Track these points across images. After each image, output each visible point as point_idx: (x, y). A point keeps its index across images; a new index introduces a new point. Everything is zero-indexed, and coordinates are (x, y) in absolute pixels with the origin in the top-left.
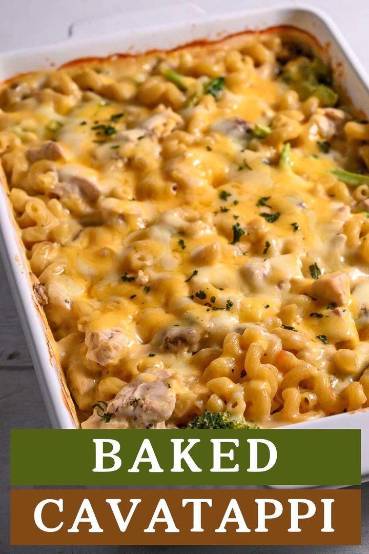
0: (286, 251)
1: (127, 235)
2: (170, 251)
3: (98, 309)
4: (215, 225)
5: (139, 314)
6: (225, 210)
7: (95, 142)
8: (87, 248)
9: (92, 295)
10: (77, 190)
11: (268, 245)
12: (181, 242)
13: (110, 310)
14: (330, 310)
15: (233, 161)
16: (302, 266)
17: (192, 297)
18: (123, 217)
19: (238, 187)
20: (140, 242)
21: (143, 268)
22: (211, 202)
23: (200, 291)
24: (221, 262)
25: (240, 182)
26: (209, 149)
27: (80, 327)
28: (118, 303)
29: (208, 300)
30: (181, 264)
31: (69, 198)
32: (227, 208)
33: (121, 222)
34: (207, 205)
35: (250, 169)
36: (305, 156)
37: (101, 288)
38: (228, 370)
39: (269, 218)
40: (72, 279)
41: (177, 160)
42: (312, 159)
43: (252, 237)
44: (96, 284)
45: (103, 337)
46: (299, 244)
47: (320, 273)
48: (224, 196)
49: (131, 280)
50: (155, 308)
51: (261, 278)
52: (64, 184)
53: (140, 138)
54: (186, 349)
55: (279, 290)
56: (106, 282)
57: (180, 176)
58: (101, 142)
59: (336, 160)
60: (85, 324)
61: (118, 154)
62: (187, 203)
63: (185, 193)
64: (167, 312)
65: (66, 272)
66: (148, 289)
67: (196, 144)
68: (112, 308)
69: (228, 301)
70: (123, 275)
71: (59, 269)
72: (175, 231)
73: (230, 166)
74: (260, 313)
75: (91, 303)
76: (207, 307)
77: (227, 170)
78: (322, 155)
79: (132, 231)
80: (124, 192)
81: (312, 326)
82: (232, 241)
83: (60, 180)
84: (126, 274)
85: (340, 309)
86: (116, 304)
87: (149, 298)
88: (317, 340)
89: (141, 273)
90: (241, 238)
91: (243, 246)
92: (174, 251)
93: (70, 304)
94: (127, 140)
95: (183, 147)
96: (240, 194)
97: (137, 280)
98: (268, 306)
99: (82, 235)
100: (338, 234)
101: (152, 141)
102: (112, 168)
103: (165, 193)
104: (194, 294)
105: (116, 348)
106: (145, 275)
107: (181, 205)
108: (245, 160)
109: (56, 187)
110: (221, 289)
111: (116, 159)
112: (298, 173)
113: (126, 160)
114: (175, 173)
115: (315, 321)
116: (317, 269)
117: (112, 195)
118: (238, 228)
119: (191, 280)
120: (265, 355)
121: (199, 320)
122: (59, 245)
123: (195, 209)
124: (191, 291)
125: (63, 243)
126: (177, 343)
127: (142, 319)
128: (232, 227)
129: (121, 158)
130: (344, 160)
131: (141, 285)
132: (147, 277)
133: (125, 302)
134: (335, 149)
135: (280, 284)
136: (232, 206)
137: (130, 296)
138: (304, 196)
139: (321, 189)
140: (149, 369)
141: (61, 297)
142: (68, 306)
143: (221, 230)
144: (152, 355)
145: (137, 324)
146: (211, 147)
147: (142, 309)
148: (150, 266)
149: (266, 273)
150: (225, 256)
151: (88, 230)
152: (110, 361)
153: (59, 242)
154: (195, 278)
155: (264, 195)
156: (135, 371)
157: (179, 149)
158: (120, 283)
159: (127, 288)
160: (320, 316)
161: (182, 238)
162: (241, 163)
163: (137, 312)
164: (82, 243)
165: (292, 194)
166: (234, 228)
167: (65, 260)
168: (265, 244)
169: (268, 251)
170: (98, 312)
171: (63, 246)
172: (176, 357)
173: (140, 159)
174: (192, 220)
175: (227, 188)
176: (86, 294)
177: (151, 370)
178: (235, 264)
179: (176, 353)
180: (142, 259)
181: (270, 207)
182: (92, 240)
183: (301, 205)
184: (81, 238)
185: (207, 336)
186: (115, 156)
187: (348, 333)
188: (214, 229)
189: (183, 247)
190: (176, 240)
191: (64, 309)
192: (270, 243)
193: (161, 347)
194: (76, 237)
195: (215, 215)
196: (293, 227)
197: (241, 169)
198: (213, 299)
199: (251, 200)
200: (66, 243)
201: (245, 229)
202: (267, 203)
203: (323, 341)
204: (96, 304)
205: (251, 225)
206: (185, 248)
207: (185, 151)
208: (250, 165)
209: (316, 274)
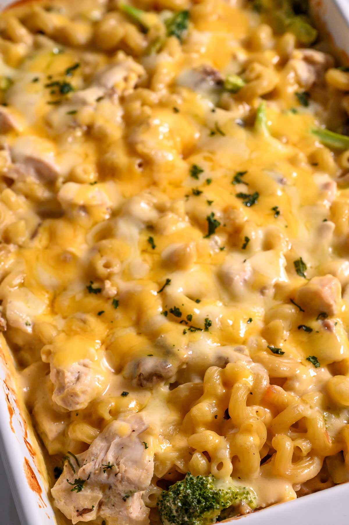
0: (268, 246)
1: (90, 229)
2: (138, 252)
3: (63, 331)
4: (187, 213)
5: (108, 336)
6: (197, 193)
7: (49, 103)
8: (47, 248)
9: (56, 310)
10: (32, 171)
11: (247, 240)
12: (151, 240)
13: (76, 333)
14: (320, 322)
15: (203, 124)
16: (286, 264)
17: (165, 313)
18: (84, 208)
19: (210, 160)
20: (105, 242)
21: (109, 277)
22: (181, 182)
23: (175, 307)
24: (196, 263)
25: (212, 153)
26: (176, 110)
27: (44, 358)
28: (84, 322)
29: (184, 317)
30: (152, 269)
31: (24, 182)
32: (200, 189)
33: (83, 214)
34: (177, 185)
35: (222, 134)
36: (283, 112)
37: (65, 302)
38: (209, 417)
39: (247, 200)
40: (33, 293)
41: (142, 129)
42: (290, 114)
43: (229, 229)
44: (59, 294)
45: (69, 378)
46: (282, 236)
47: (306, 269)
48: (195, 172)
49: (98, 291)
50: (125, 327)
51: (241, 284)
52: (18, 165)
53: (99, 99)
54: (162, 384)
55: (262, 297)
56: (70, 293)
57: (146, 151)
58: (56, 104)
59: (317, 114)
60: (49, 353)
61: (75, 121)
62: (155, 183)
63: (152, 170)
64: (139, 334)
65: (26, 284)
66: (116, 303)
67: (162, 105)
68: (78, 330)
69: (206, 320)
70: (88, 284)
71: (18, 280)
72: (143, 226)
73: (201, 131)
74: (243, 330)
75: (54, 323)
76: (182, 327)
77: (197, 135)
78: (301, 109)
79: (95, 223)
80: (85, 172)
81: (301, 343)
82: (207, 233)
83: (14, 161)
84: (92, 283)
85: (331, 321)
86: (82, 324)
87: (118, 315)
88: (307, 363)
89: (108, 284)
90: (216, 230)
91: (219, 239)
92: (144, 251)
93: (31, 326)
94: (84, 103)
95: (148, 110)
96: (213, 169)
97: (104, 293)
98: (250, 320)
99: (41, 230)
100: (325, 220)
101: (112, 102)
102: (70, 139)
103: (130, 170)
104: (168, 310)
105: (84, 392)
106: (112, 285)
107: (148, 186)
108: (216, 124)
109: (10, 169)
110: (198, 301)
111: (74, 128)
112: (276, 135)
113: (85, 128)
114: (140, 148)
115: (304, 337)
116: (303, 264)
117: (71, 178)
118: (212, 219)
119: (164, 291)
120: (251, 393)
121: (175, 350)
122: (16, 246)
123: (164, 191)
124: (165, 306)
125: (20, 243)
126: (152, 379)
127: (112, 343)
128: (205, 217)
129: (80, 126)
130: (325, 115)
131: (109, 298)
132: (115, 288)
133: (93, 321)
134: (315, 100)
135: (262, 290)
136: (204, 186)
137: (97, 312)
138: (284, 169)
139: (302, 157)
140: (122, 414)
141: (21, 320)
142: (29, 330)
143: (195, 220)
144: (124, 394)
145: (107, 349)
146: (179, 108)
147: (111, 329)
148: (118, 274)
149: (247, 277)
150: (200, 255)
151: (48, 223)
152: (79, 407)
153: (15, 243)
154: (169, 290)
155: (239, 169)
156: (107, 416)
157: (143, 112)
158: (85, 295)
159: (93, 301)
160: (309, 330)
161: (152, 235)
162: (213, 126)
163: (106, 333)
164: (40, 241)
165: (271, 167)
166: (209, 219)
167: (23, 267)
168: (243, 239)
169: (248, 246)
170: (63, 335)
171: (20, 247)
172: (152, 394)
173: (100, 128)
174: (161, 210)
175: (198, 160)
176: (49, 309)
177: (125, 416)
178: (212, 264)
179: (151, 389)
180: (107, 266)
181: (247, 184)
182: (53, 236)
183: (281, 181)
184: (39, 235)
185: (185, 366)
186: (72, 124)
187: (342, 352)
188: (187, 218)
189: (154, 247)
190: (145, 238)
191: (25, 333)
192: (249, 237)
193: (135, 381)
194: (34, 235)
195: (187, 200)
196: (273, 212)
197: (213, 134)
198: (190, 318)
199: (225, 176)
200: (24, 243)
201: (221, 218)
202: (244, 178)
203: (314, 364)
204: (61, 323)
205: (227, 211)
206: (156, 248)
207: (149, 117)
208: (223, 130)
209: (301, 269)
